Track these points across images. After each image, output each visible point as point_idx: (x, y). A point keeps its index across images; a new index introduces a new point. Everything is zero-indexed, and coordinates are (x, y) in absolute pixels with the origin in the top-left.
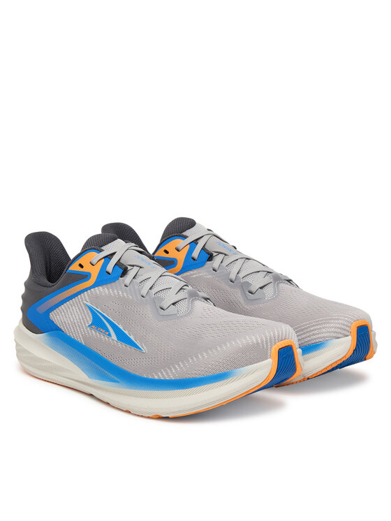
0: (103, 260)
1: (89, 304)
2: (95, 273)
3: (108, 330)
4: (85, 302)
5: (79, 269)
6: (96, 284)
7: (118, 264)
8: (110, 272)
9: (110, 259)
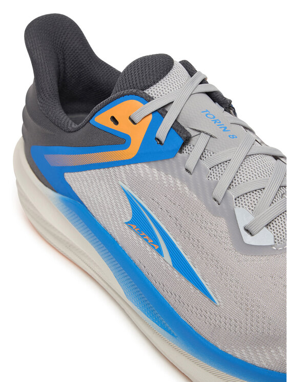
0: (151, 116)
1: (127, 188)
2: (137, 136)
3: (157, 243)
4: (120, 183)
5: (111, 125)
6: (139, 158)
7: (177, 127)
8: (163, 139)
9: (163, 116)
